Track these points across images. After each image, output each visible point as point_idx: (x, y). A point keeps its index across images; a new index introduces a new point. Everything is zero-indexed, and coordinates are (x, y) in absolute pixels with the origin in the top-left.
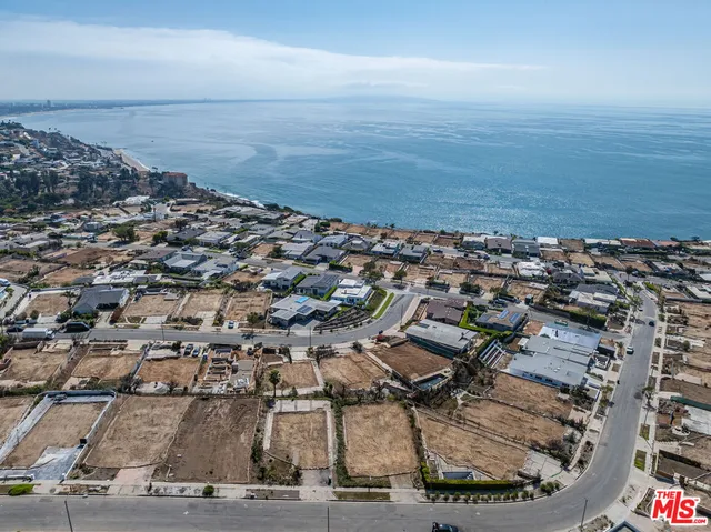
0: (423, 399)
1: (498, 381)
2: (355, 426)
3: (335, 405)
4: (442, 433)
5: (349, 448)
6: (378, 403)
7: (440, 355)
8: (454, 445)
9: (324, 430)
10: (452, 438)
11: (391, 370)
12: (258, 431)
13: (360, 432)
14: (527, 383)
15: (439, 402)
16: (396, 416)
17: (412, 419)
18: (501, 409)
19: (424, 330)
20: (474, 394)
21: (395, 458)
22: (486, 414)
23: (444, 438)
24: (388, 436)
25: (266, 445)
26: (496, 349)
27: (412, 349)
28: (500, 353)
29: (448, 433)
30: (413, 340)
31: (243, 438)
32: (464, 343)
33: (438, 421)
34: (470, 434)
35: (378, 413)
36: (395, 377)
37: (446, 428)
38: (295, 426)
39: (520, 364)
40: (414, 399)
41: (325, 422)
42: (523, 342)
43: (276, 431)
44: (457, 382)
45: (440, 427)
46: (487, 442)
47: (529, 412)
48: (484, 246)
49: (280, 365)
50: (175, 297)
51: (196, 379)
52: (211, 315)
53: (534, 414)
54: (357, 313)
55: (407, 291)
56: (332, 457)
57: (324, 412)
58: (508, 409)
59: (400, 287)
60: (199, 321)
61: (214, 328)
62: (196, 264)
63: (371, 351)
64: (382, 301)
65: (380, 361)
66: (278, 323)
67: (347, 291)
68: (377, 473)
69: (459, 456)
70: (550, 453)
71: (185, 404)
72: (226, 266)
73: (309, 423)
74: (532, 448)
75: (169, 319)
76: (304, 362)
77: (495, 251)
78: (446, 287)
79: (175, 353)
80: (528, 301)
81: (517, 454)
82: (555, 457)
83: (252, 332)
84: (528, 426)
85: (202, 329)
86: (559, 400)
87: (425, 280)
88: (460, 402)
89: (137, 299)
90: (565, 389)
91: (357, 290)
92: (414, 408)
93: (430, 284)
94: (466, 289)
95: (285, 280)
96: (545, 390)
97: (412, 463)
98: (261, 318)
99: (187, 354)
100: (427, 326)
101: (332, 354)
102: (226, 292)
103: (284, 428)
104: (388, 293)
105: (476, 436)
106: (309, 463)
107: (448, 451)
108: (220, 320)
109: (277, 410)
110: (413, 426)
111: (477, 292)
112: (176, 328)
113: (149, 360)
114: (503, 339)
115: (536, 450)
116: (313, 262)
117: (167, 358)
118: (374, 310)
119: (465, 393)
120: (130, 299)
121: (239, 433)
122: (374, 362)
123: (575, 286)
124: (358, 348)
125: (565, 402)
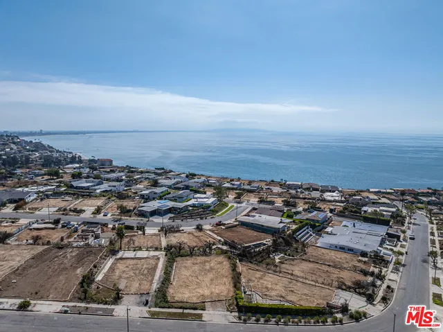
0: (246, 255)
1: (309, 250)
2: (183, 269)
3: (169, 255)
4: (261, 278)
5: (174, 283)
6: (206, 255)
7: (263, 232)
8: (270, 286)
9: (154, 268)
10: (268, 281)
11: (222, 240)
12: (95, 267)
13: (186, 273)
14: (333, 252)
15: (260, 260)
16: (220, 263)
17: (234, 268)
18: (311, 265)
19: (252, 218)
20: (289, 255)
21: (214, 290)
22: (299, 268)
23: (261, 281)
24: (210, 275)
25: (99, 278)
26: (308, 233)
27: (242, 230)
28: (311, 235)
29: (266, 278)
30: (243, 224)
31: (79, 271)
32: (282, 225)
33: (257, 270)
34: (284, 279)
35: (205, 262)
36: (225, 243)
37: (264, 275)
38: (130, 267)
39: (324, 240)
40: (239, 255)
41: (157, 264)
42: (329, 229)
43: (112, 269)
44: (276, 248)
45: (258, 274)
46: (299, 284)
47: (335, 267)
48: (300, 187)
49: (134, 235)
50: (71, 199)
51: (62, 239)
52: (93, 209)
53: (339, 268)
54: (203, 211)
55: (244, 204)
56: (155, 286)
57: (158, 259)
58: (317, 266)
59: (239, 203)
60: (82, 211)
61: (92, 216)
62: (94, 186)
63: (210, 230)
64: (224, 208)
65: (215, 236)
66: (142, 214)
67: (199, 200)
68: (195, 300)
69: (273, 293)
70: (356, 292)
71: (40, 249)
72: (115, 186)
73: (143, 265)
74: (339, 288)
75: (59, 210)
76: (155, 235)
77: (308, 189)
78: (272, 203)
79: (53, 226)
80: (331, 211)
81: (326, 292)
82: (360, 294)
83: (121, 219)
84: (335, 276)
85: (82, 216)
86: (360, 261)
87: (257, 200)
88: (277, 261)
89: (42, 200)
90: (364, 254)
91: (205, 200)
92: (238, 261)
93: (261, 201)
94: (287, 203)
95: (155, 193)
96: (348, 256)
97: (228, 294)
98: (129, 211)
99: (63, 227)
100: (254, 216)
101: (179, 231)
102: (109, 198)
103: (121, 267)
104: (230, 205)
105: (290, 280)
106: (133, 290)
107: (264, 290)
108: (98, 211)
109: (118, 257)
110: (234, 270)
111: (294, 206)
112: (63, 214)
113: (31, 229)
114: (313, 227)
115: (343, 289)
116: (179, 189)
117: (46, 228)
118: (217, 212)
119: (282, 255)
120: (36, 199)
121: (77, 268)
122: (210, 236)
123: (365, 205)
124: (199, 228)
125: (365, 262)
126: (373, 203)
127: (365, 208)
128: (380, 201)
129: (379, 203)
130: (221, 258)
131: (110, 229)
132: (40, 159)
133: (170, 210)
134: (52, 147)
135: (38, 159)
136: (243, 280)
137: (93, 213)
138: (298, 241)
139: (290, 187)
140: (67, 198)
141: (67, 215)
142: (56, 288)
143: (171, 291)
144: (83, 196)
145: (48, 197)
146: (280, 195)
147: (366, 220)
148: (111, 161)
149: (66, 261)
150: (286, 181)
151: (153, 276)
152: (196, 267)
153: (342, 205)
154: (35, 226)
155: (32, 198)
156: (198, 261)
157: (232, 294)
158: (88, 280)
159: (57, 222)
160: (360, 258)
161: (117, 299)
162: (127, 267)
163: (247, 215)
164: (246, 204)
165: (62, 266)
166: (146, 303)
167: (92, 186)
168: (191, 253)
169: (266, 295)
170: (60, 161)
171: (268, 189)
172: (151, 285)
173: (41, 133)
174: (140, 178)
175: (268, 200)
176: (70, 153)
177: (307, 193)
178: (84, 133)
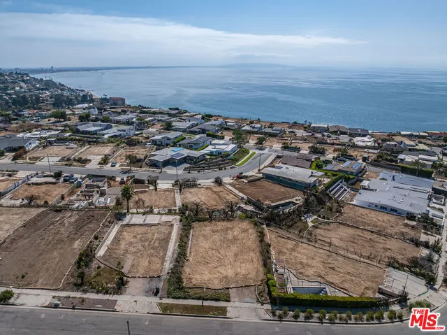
0: (274, 218)
1: (345, 210)
2: (201, 238)
3: (184, 220)
4: (293, 250)
5: (191, 259)
6: (228, 220)
7: (293, 188)
8: (305, 261)
9: (166, 240)
10: (303, 254)
11: (245, 197)
12: (96, 238)
13: (205, 244)
14: (373, 212)
15: (291, 223)
16: (245, 231)
17: (262, 235)
18: (351, 231)
19: (277, 170)
20: (324, 218)
21: (239, 270)
22: (337, 235)
23: (294, 253)
24: (234, 248)
25: (101, 252)
26: (342, 187)
27: (267, 184)
28: (345, 190)
29: (299, 249)
30: (268, 177)
31: (77, 244)
32: (313, 179)
33: (288, 238)
34: (321, 251)
35: (227, 229)
36: (249, 202)
37: (297, 245)
38: (139, 237)
39: (362, 198)
40: (266, 219)
41: (170, 233)
42: (365, 183)
43: (117, 240)
44: (307, 208)
45: (290, 244)
46: (340, 258)
47: (379, 233)
48: (327, 130)
49: (145, 191)
50: (75, 146)
51: (63, 198)
52: (99, 158)
53: (385, 236)
54: (222, 160)
55: (266, 151)
56: (168, 266)
57: (172, 225)
58: (359, 232)
59: (261, 149)
60: (86, 161)
61: (98, 166)
62: (102, 130)
63: (230, 184)
64: (245, 156)
65: (237, 192)
66: (154, 165)
67: (217, 147)
68: (216, 284)
69: (310, 272)
70: (412, 272)
71: (34, 212)
72: (124, 131)
73: (153, 234)
74: (390, 265)
75: (62, 160)
76: (168, 190)
77: (335, 132)
78: (297, 149)
79: (54, 180)
80: (364, 159)
81: (373, 271)
82: (417, 275)
83: (130, 170)
84: (381, 246)
85: (88, 166)
86: (407, 225)
87: (281, 145)
88: (310, 224)
89: (44, 147)
90: (411, 217)
91: (223, 147)
92: (265, 226)
93: (285, 147)
94: (314, 150)
95: (169, 139)
96: (392, 218)
97: (257, 275)
98: (139, 161)
99: (65, 181)
100: (280, 168)
101: (195, 186)
102: (118, 145)
103: (127, 237)
104: (251, 152)
105: (328, 253)
106: (141, 271)
107: (299, 266)
108: (105, 161)
109: (125, 223)
110: (262, 241)
111: (323, 152)
112: (66, 165)
113: (29, 184)
114: (347, 180)
115: (394, 268)
116: (194, 133)
117: (46, 183)
118: (237, 161)
119: (315, 217)
120: (38, 147)
121: (75, 239)
122: (231, 192)
123: (401, 152)
124: (218, 182)
125: (413, 227)
126: (410, 150)
127: (401, 156)
128: (417, 147)
129: (417, 150)
130: (245, 224)
131: (117, 183)
132: (51, 98)
133: (185, 160)
134: (63, 85)
135: (48, 98)
136: (273, 252)
137: (100, 163)
138: (331, 198)
139: (315, 130)
140: (72, 145)
141: (70, 165)
142: (48, 270)
143: (187, 270)
144: (89, 142)
145: (51, 143)
146: (305, 140)
147: (404, 170)
148: (123, 100)
149: (62, 230)
150: (310, 123)
151: (166, 250)
152: (216, 237)
153: (376, 151)
154: (35, 180)
155: (33, 145)
156: (219, 228)
157: (261, 276)
158: (86, 257)
159: (58, 175)
160: (406, 221)
161: (121, 286)
162: (135, 237)
163: (271, 165)
164: (269, 151)
165: (58, 237)
166: (156, 293)
167: (100, 130)
168: (210, 217)
169: (301, 273)
170: (71, 100)
171: (292, 132)
172: (163, 264)
173: (52, 70)
174: (152, 120)
175: (293, 145)
176: (82, 91)
177: (334, 137)
178: (96, 69)
